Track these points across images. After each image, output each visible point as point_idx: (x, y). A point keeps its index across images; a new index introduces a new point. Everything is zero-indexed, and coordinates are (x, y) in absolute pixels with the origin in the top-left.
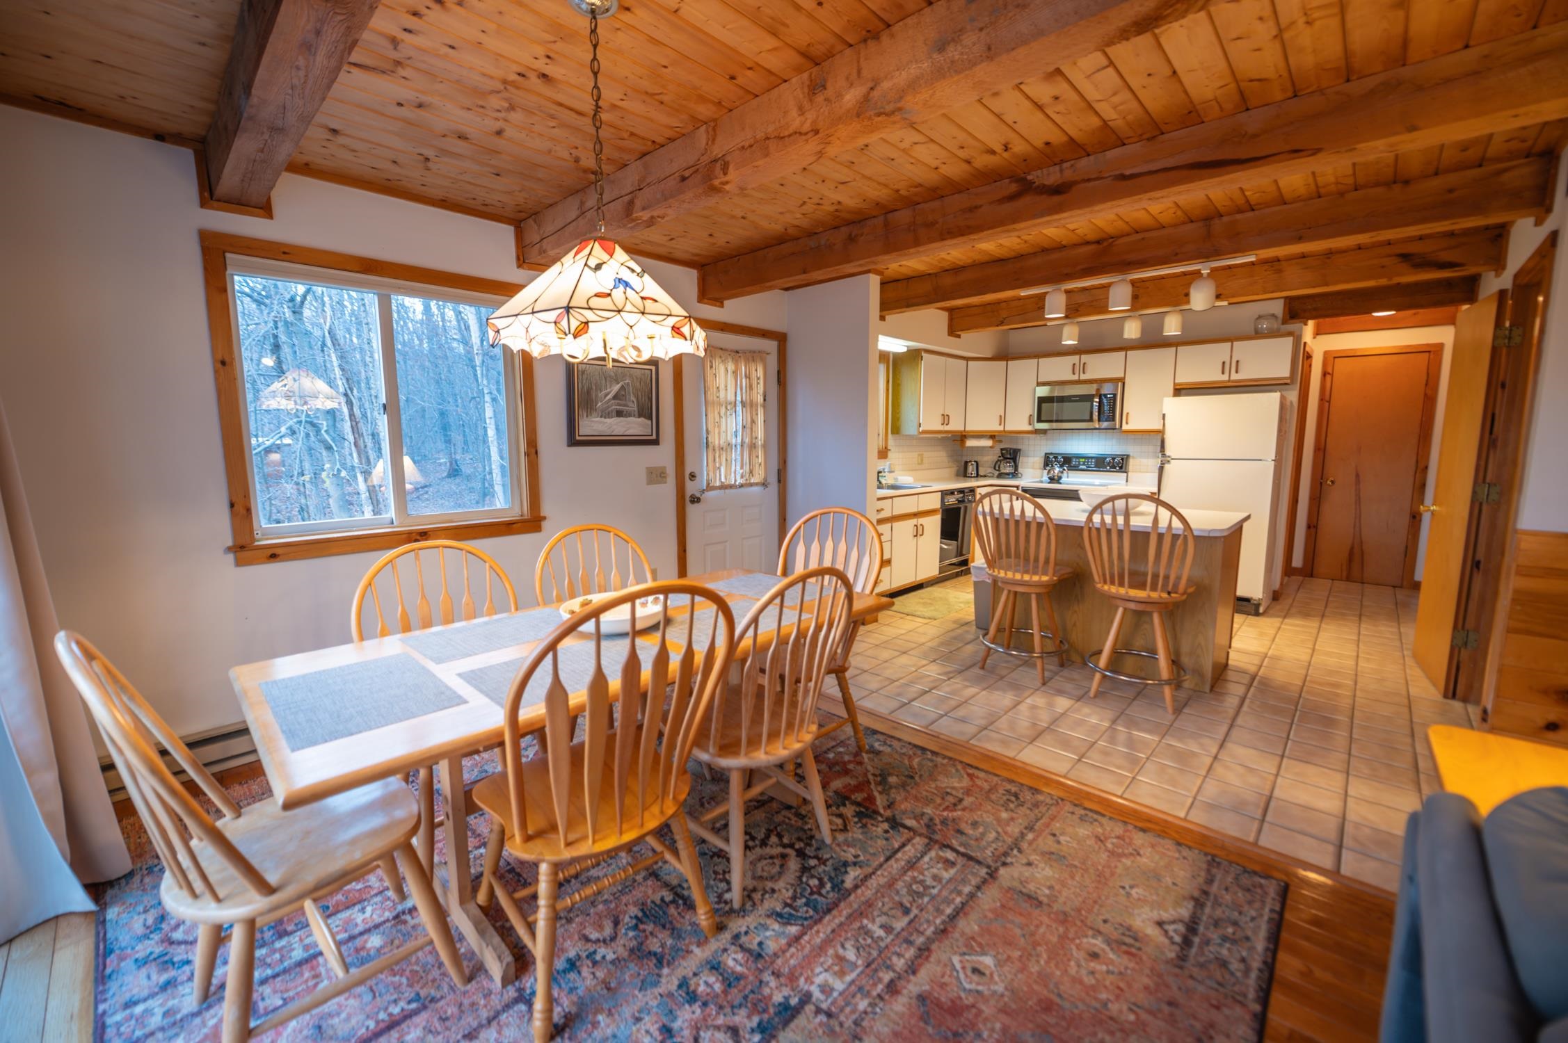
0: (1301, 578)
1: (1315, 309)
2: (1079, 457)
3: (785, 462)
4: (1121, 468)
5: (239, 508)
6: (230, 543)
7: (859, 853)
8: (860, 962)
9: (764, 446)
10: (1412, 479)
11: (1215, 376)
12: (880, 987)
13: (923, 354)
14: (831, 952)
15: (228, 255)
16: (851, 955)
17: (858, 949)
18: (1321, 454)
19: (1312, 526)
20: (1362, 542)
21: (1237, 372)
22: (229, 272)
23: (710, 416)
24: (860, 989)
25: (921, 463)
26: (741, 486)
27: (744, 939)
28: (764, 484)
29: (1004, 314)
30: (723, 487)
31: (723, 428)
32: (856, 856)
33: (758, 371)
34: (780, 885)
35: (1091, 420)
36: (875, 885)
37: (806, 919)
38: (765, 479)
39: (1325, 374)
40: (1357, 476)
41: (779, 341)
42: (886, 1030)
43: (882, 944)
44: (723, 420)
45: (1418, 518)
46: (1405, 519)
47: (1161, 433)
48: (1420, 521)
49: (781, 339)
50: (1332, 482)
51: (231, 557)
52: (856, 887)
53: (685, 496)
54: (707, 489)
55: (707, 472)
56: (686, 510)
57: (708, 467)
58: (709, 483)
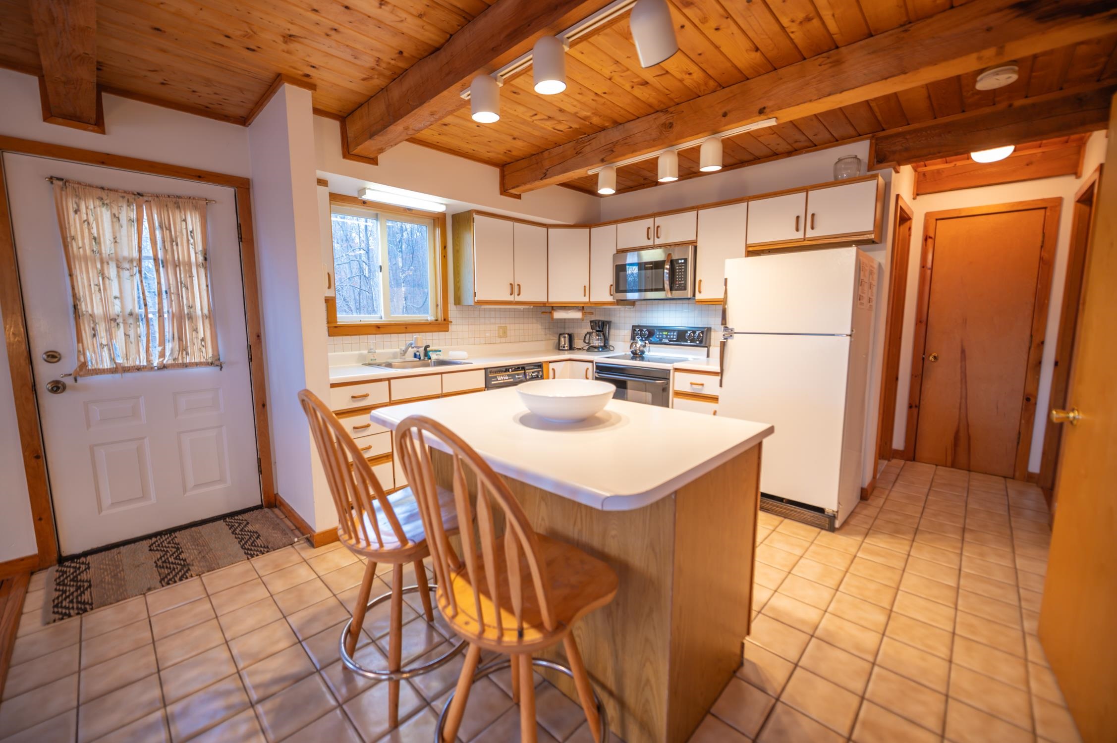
0: (902, 462)
1: (907, 149)
2: (662, 329)
3: (260, 335)
4: (701, 342)
9: (212, 317)
10: (1025, 357)
11: (788, 234)
13: (475, 216)
18: (924, 327)
19: (914, 406)
20: (968, 425)
21: (812, 228)
23: (80, 274)
25: (505, 334)
26: (163, 367)
28: (216, 363)
29: (547, 164)
31: (114, 291)
33: (191, 222)
35: (663, 289)
38: (218, 358)
39: (926, 238)
40: (963, 351)
41: (238, 187)
45: (1032, 400)
46: (1017, 403)
47: (723, 302)
48: (1035, 404)
49: (241, 185)
50: (935, 357)
53: (36, 383)
54: (82, 373)
55: (79, 351)
56: (40, 401)
57: (80, 345)
58: (84, 365)
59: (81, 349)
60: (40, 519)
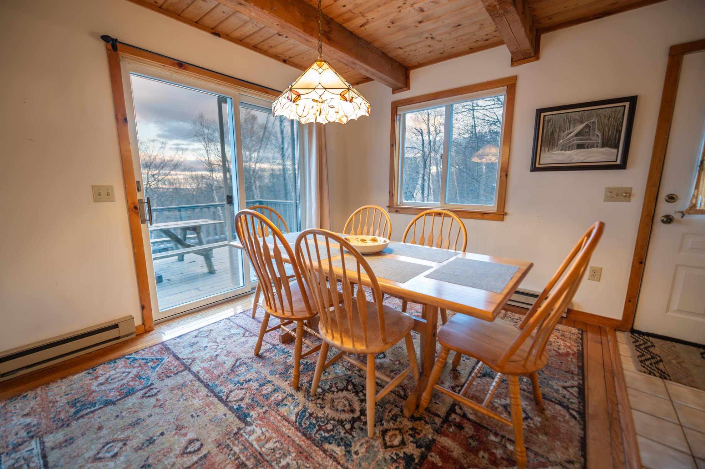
5: (391, 194)
7: (360, 455)
8: (263, 449)
12: (244, 459)
14: (274, 435)
15: (398, 108)
16: (270, 445)
17: (274, 449)
24: (246, 449)
27: (290, 398)
32: (356, 453)
34: (327, 410)
36: (326, 463)
37: (300, 423)
42: (218, 459)
43: (274, 464)
51: (388, 209)
52: (325, 451)
53: (655, 215)
54: (691, 212)
55: (694, 196)
56: (654, 227)
57: (696, 191)
58: (694, 206)
59: (696, 195)
60: (630, 301)
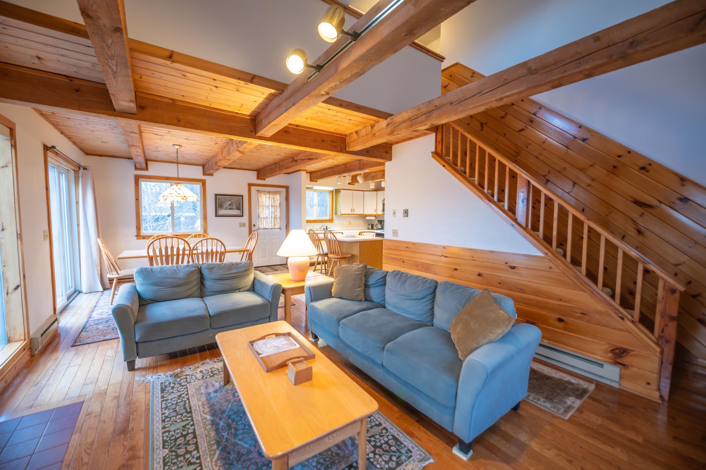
3: (288, 222)
5: (138, 228)
6: (136, 235)
9: (280, 218)
13: (342, 190)
15: (140, 179)
22: (140, 181)
23: (260, 209)
25: (350, 224)
26: (271, 229)
28: (280, 228)
30: (264, 229)
31: (265, 212)
33: (278, 197)
38: (280, 227)
41: (286, 188)
44: (265, 211)
49: (287, 188)
51: (136, 238)
53: (252, 231)
57: (259, 223)
58: (259, 227)
